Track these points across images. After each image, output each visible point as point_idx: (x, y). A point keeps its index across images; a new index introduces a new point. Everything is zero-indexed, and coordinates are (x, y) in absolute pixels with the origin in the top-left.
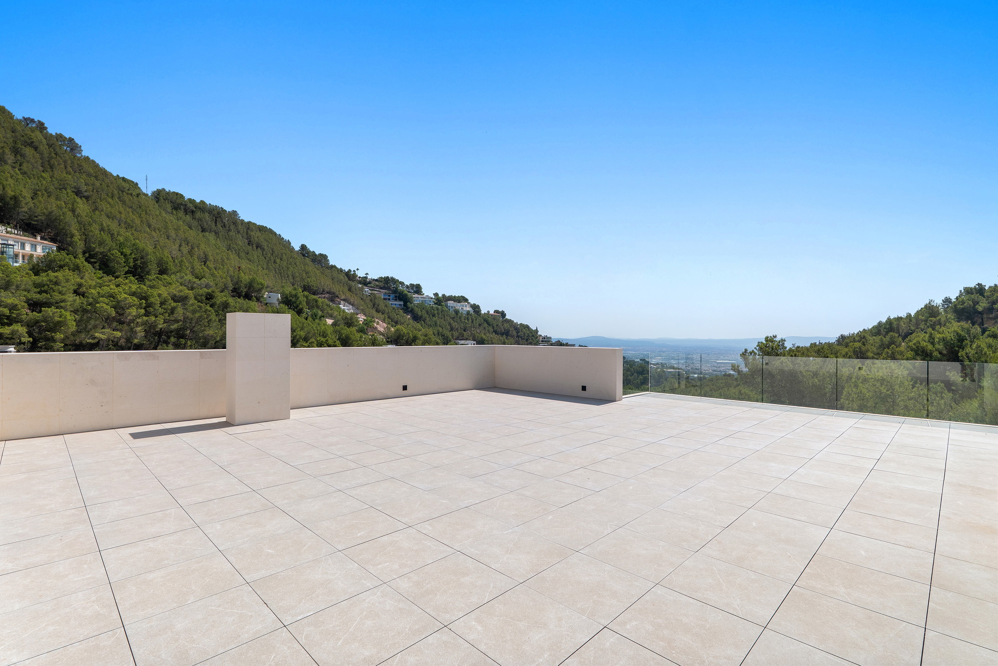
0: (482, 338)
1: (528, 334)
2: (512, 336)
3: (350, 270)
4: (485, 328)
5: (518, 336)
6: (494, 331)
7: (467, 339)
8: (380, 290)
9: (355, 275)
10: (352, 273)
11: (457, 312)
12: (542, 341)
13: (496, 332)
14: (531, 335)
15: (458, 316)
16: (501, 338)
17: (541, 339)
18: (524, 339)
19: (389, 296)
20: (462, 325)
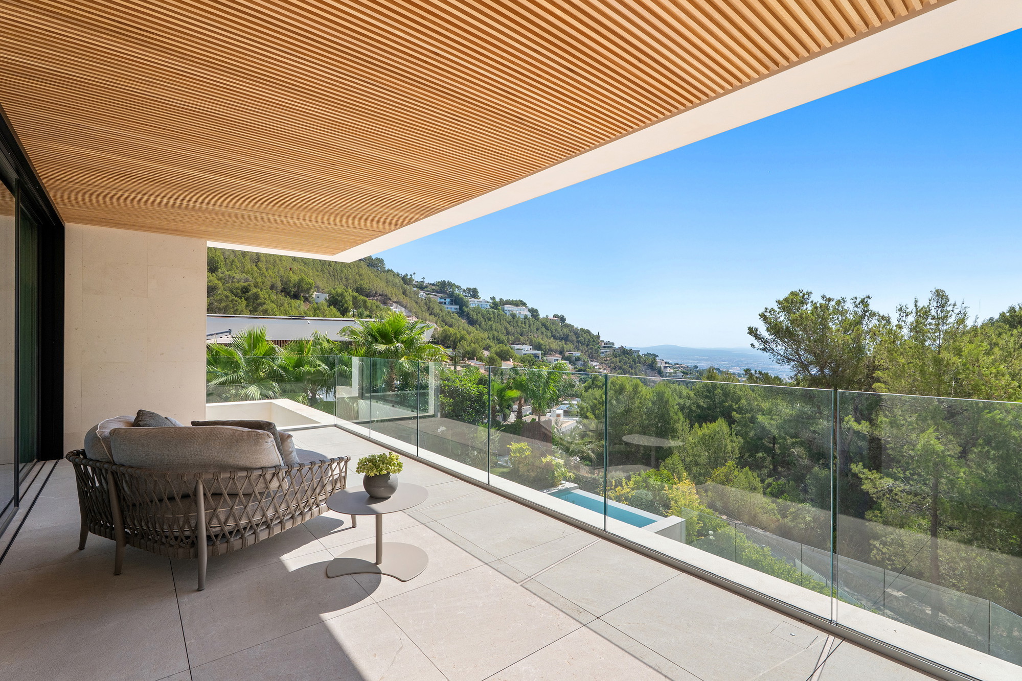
0: (539, 343)
1: (589, 339)
2: (572, 342)
3: (406, 274)
4: (542, 333)
5: (578, 342)
6: (552, 336)
7: (523, 344)
8: (436, 294)
9: (411, 280)
10: (409, 277)
11: (513, 316)
12: (605, 347)
13: (554, 337)
14: (591, 340)
15: (515, 320)
16: (559, 343)
17: (603, 345)
18: (584, 344)
19: (445, 300)
20: (519, 330)
